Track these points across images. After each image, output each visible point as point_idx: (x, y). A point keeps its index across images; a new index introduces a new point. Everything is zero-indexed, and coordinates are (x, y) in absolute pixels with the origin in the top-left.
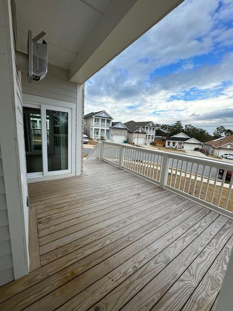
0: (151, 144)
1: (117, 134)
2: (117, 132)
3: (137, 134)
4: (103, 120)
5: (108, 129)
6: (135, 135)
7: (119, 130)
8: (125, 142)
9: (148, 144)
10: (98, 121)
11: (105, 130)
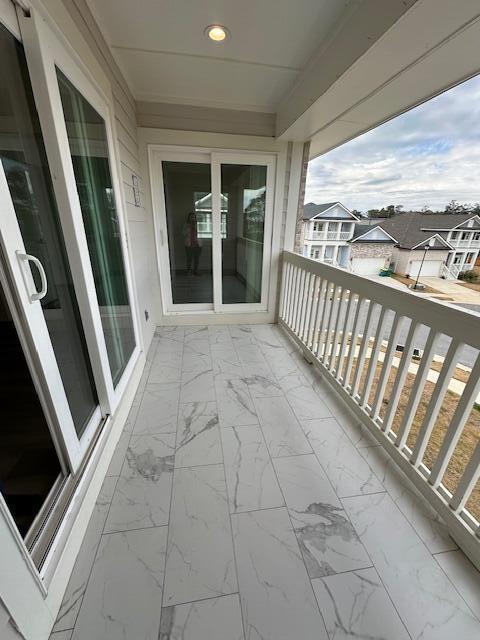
0: (460, 278)
1: (364, 256)
2: (365, 249)
3: (422, 253)
4: (333, 226)
5: (344, 244)
6: (415, 255)
7: (370, 245)
8: (384, 274)
9: (452, 278)
10: (321, 229)
11: (336, 249)
